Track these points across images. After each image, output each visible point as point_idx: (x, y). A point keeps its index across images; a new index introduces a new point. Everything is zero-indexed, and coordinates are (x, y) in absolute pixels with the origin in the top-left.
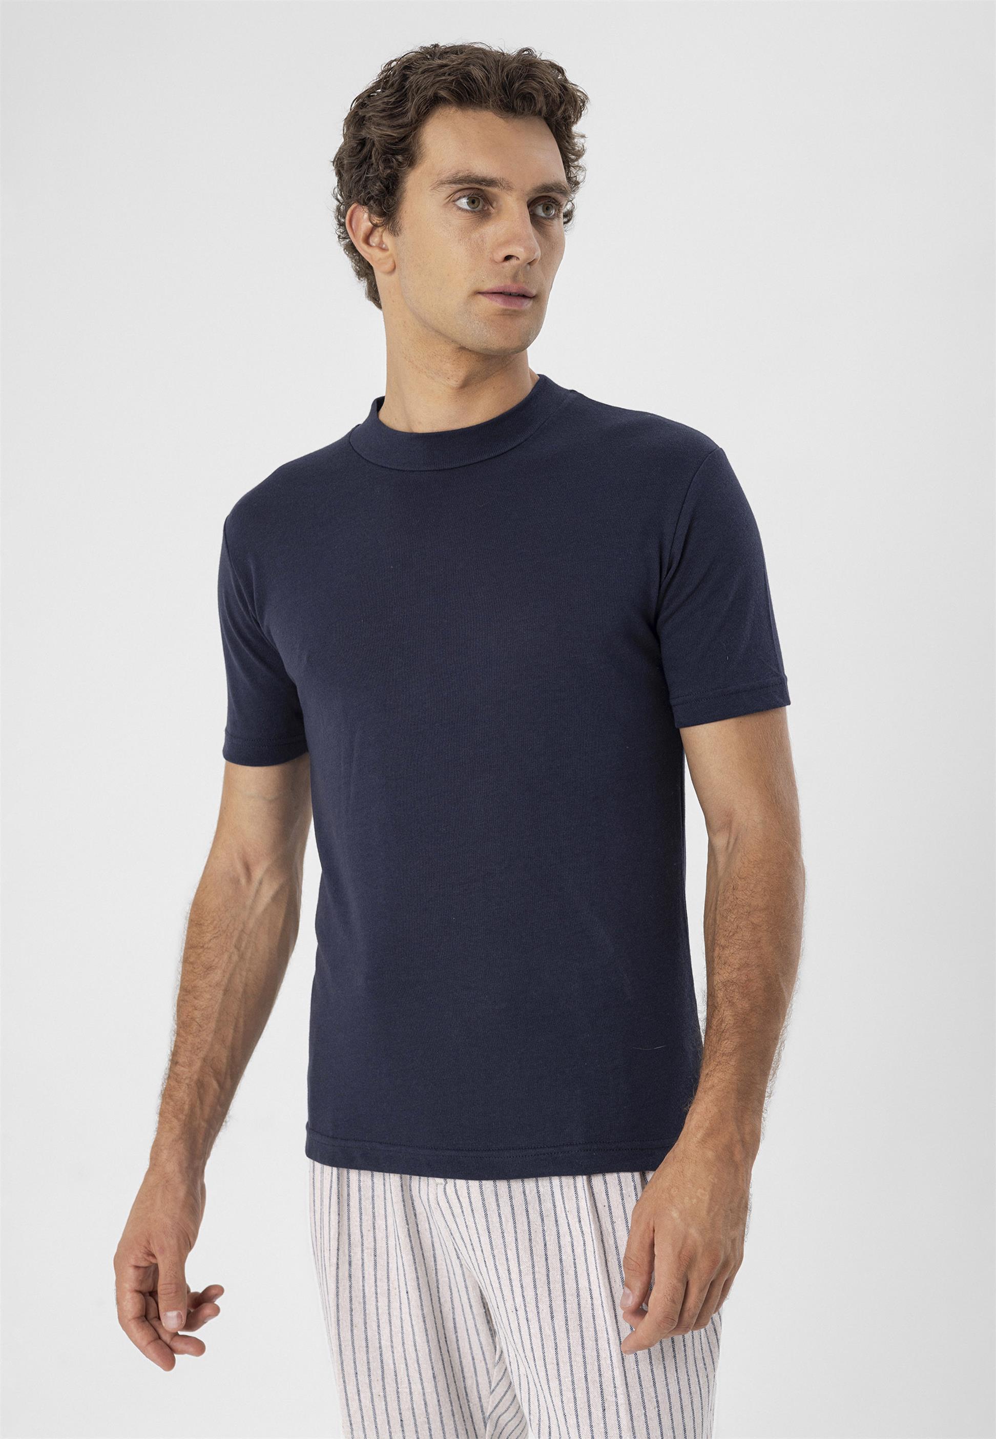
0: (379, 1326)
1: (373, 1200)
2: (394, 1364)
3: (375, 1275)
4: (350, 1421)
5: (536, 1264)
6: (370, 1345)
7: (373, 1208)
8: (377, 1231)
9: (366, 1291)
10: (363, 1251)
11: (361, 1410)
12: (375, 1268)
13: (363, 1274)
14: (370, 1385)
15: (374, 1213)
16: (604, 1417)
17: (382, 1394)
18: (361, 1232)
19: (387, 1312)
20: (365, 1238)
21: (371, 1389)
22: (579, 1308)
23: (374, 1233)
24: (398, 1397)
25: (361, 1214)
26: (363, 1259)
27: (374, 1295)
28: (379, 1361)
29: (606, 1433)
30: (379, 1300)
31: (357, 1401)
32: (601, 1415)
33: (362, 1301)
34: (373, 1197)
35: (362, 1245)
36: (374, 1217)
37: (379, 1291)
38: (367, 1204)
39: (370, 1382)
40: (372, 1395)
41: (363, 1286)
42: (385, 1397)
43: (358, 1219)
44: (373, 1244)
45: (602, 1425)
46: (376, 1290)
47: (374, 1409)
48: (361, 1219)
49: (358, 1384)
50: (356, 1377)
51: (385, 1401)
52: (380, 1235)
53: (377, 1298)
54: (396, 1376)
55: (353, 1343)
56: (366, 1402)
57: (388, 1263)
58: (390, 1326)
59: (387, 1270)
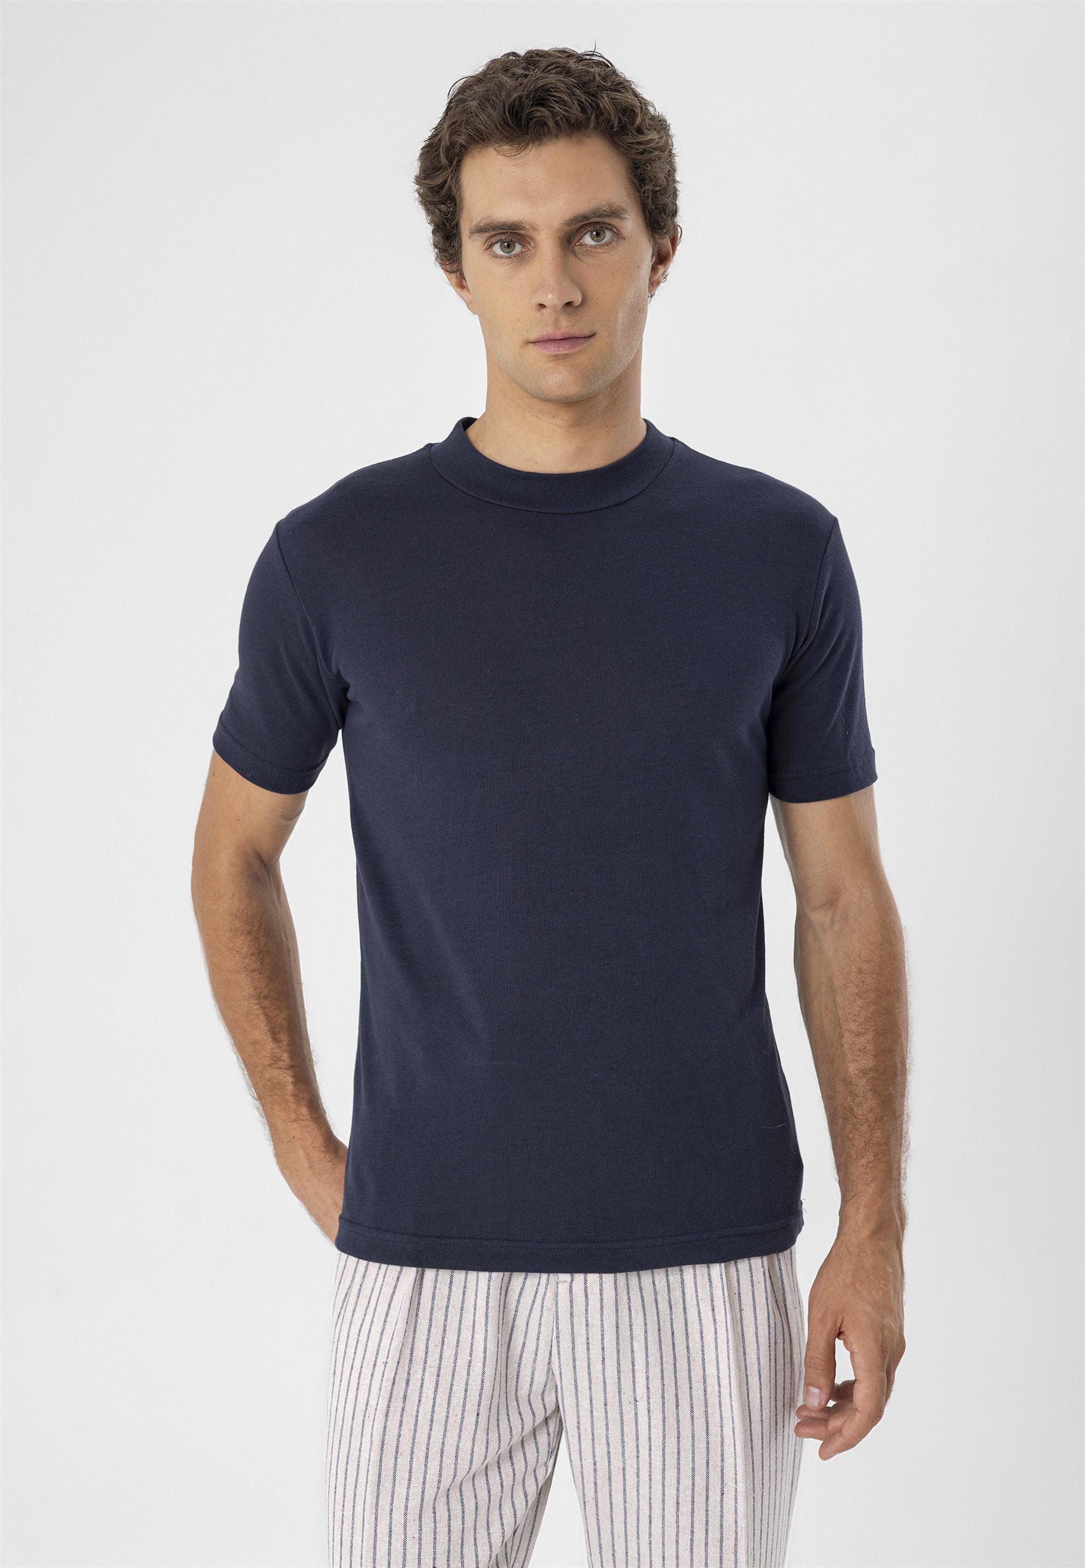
0: (427, 1457)
1: (447, 1311)
3: (434, 1398)
5: (664, 1354)
6: (413, 1479)
7: (446, 1320)
8: (445, 1347)
9: (420, 1418)
10: (424, 1369)
11: (389, 1554)
12: (436, 1391)
13: (420, 1397)
14: (405, 1526)
15: (445, 1326)
16: (722, 1501)
17: (417, 1536)
18: (427, 1348)
20: (429, 1354)
21: (405, 1530)
22: (705, 1394)
23: (442, 1349)
24: (435, 1538)
25: (430, 1325)
26: (423, 1380)
29: (722, 1516)
31: (387, 1544)
32: (719, 1499)
33: (412, 1428)
34: (447, 1307)
35: (425, 1363)
36: (445, 1330)
37: (435, 1418)
38: (439, 1315)
39: (405, 1522)
40: (406, 1536)
41: (418, 1411)
42: (420, 1539)
43: (426, 1332)
44: (438, 1362)
45: (719, 1509)
46: (432, 1416)
48: (429, 1332)
51: (420, 1544)
52: (449, 1352)
53: (431, 1426)
57: (452, 1385)
58: (442, 1456)
59: (450, 1393)
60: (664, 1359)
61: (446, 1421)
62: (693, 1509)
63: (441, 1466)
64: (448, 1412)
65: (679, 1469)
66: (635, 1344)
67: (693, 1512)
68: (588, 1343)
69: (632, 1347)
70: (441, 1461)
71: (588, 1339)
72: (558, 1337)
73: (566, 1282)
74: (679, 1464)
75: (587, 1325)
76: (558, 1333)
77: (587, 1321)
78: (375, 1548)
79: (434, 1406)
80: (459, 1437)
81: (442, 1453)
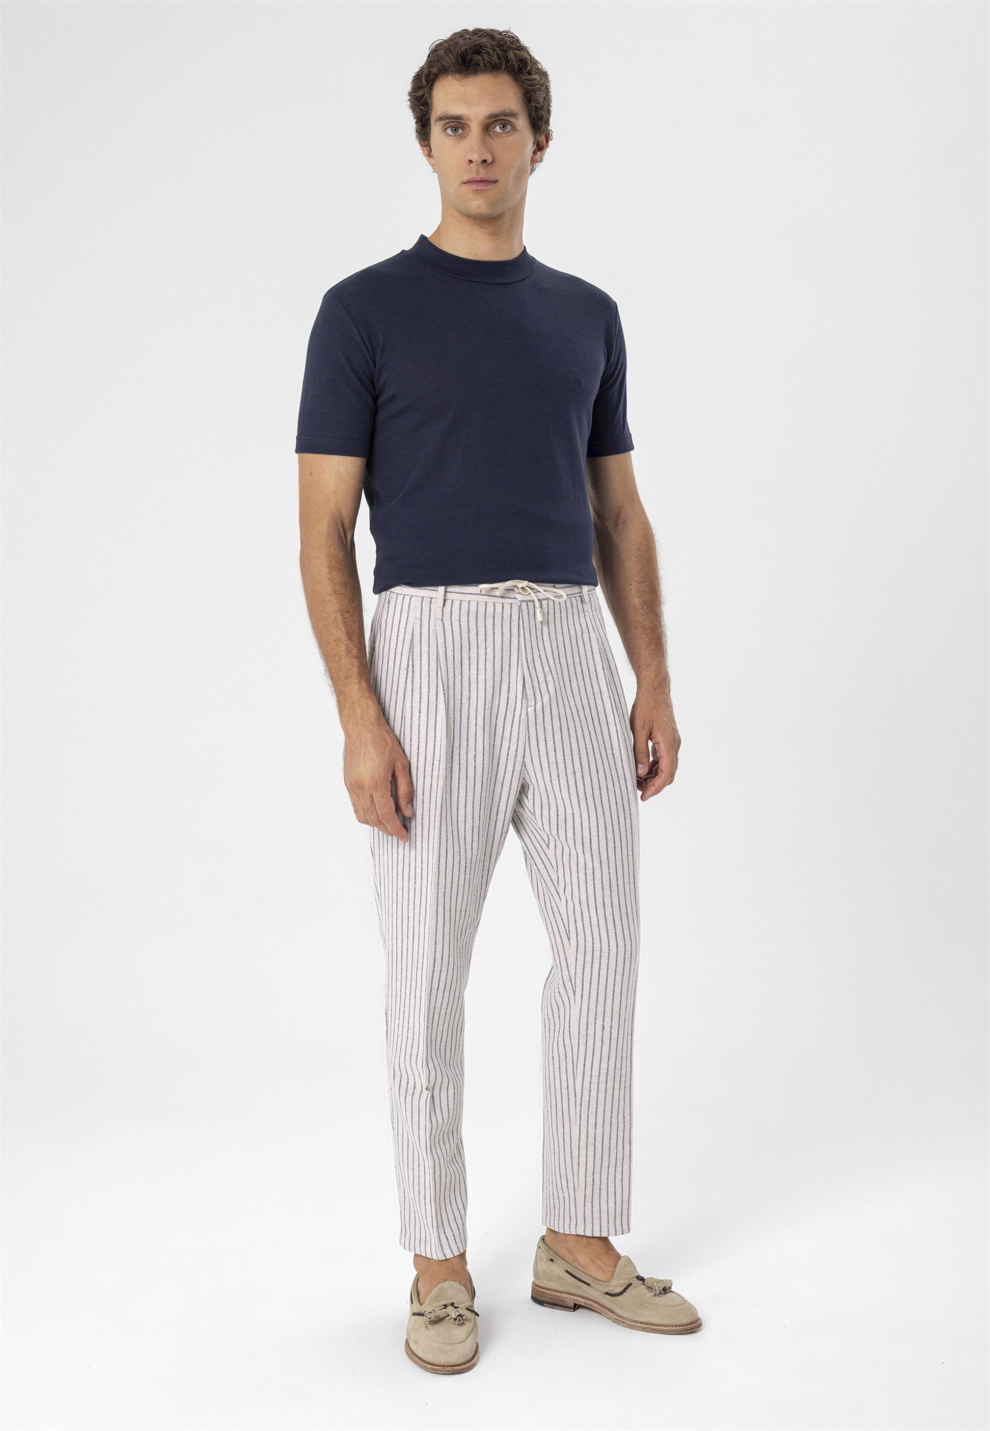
58: (466, 808)
61: (466, 787)
62: (613, 828)
63: (465, 813)
65: (603, 807)
66: (572, 739)
68: (546, 741)
69: (570, 741)
70: (466, 810)
71: (545, 738)
72: (529, 739)
73: (532, 706)
74: (602, 804)
75: (545, 730)
76: (529, 736)
77: (544, 727)
79: (459, 780)
80: (474, 796)
81: (466, 806)
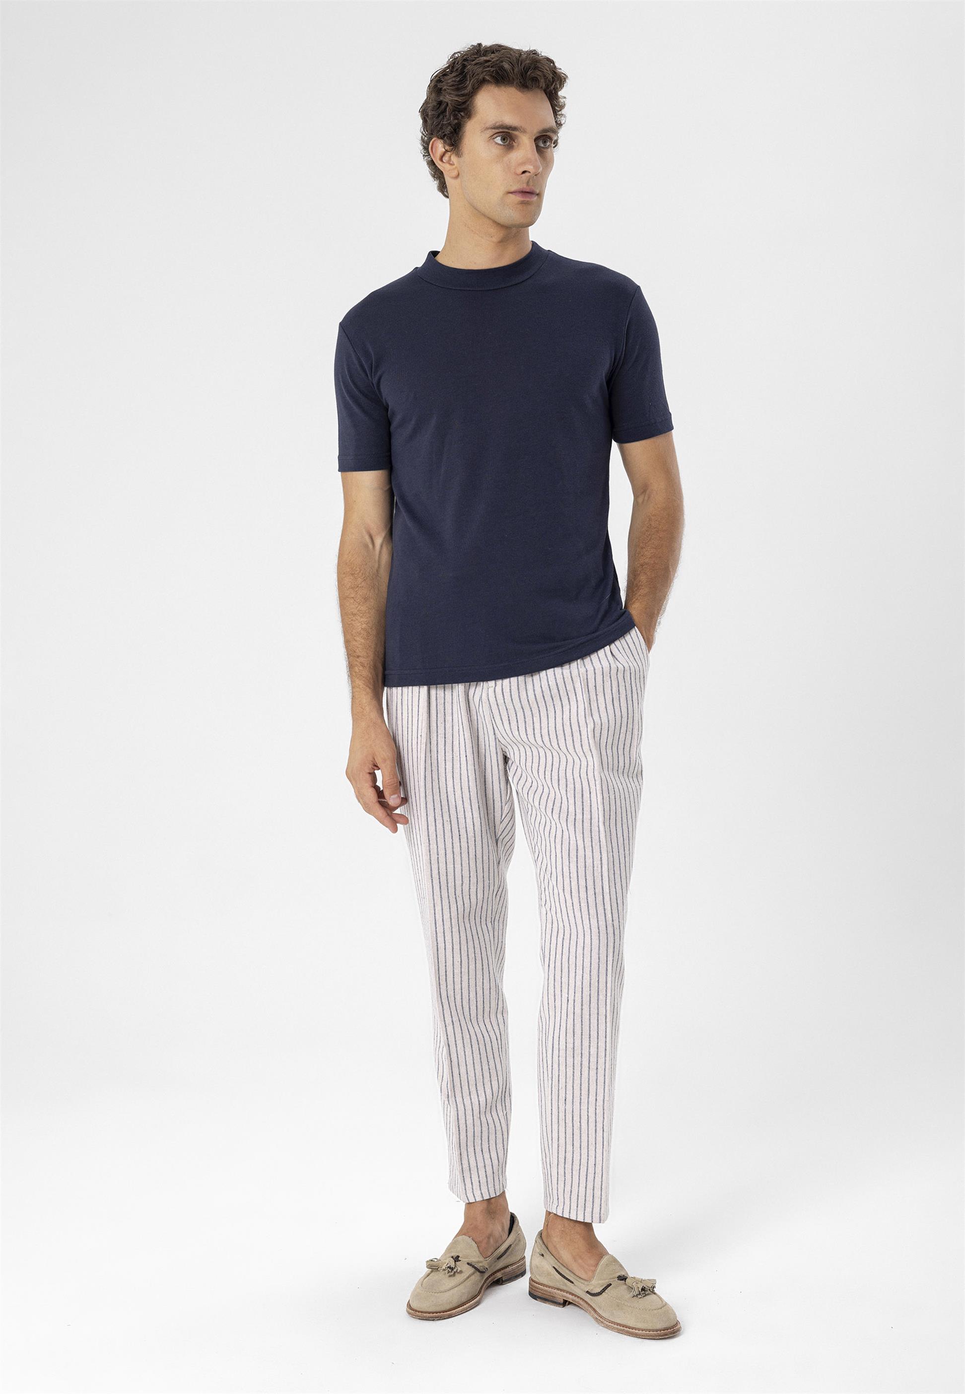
0: (446, 780)
1: (444, 705)
2: (455, 801)
3: (445, 749)
4: (429, 839)
5: (549, 723)
6: (441, 791)
7: (445, 710)
8: (446, 723)
9: (439, 760)
10: (437, 735)
11: (436, 831)
12: (445, 745)
13: (437, 749)
14: (442, 816)
15: (445, 713)
16: (590, 797)
17: (449, 820)
18: (437, 725)
19: (452, 771)
20: (439, 728)
21: (443, 817)
22: (573, 742)
23: (445, 724)
24: (458, 821)
25: (437, 714)
26: (437, 741)
27: (444, 762)
28: (446, 800)
29: (591, 806)
30: (447, 764)
31: (434, 826)
32: (589, 796)
33: (436, 765)
34: (444, 703)
35: (437, 732)
36: (445, 715)
37: (447, 759)
38: (441, 707)
39: (442, 813)
40: (443, 821)
41: (437, 756)
42: (450, 821)
43: (436, 717)
44: (444, 731)
45: (589, 801)
46: (445, 758)
47: (444, 830)
48: (437, 716)
49: (435, 816)
50: (434, 811)
51: (451, 824)
52: (449, 725)
53: (445, 763)
54: (456, 808)
55: (432, 790)
56: (439, 826)
57: (453, 742)
58: (453, 779)
59: (452, 746)
60: (550, 725)
61: (453, 760)
64: (453, 755)
67: (575, 803)
68: (509, 720)
69: (533, 720)
70: (453, 782)
71: (509, 717)
72: (493, 718)
75: (507, 709)
76: (493, 715)
77: (506, 707)
78: (428, 829)
79: (445, 753)
80: (460, 768)
81: (453, 777)
